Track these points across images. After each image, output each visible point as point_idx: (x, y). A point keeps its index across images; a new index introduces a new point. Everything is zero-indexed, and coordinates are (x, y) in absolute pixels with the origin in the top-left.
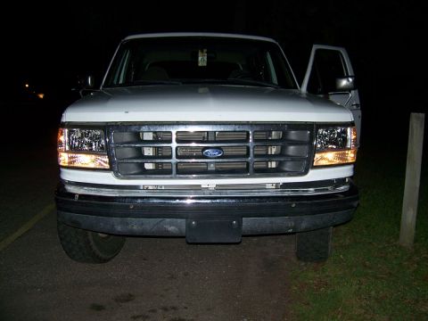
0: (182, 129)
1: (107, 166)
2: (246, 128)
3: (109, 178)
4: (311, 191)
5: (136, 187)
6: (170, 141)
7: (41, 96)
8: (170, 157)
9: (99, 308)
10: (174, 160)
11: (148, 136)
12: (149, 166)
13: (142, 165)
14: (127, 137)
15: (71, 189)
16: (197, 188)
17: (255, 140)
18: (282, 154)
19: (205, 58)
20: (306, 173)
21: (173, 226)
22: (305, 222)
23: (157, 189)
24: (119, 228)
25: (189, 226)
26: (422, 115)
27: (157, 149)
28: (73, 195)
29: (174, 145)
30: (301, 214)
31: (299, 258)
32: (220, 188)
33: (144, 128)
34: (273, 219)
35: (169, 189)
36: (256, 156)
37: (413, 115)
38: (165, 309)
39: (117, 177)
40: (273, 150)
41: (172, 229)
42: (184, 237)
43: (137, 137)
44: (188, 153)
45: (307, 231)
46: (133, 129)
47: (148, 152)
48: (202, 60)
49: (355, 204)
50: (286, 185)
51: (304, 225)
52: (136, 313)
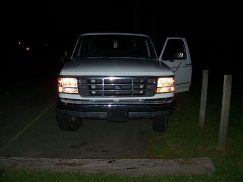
0: (106, 78)
1: (78, 92)
2: (130, 78)
3: (79, 97)
4: (156, 103)
5: (89, 100)
6: (102, 83)
7: (28, 49)
8: (102, 89)
9: (74, 147)
10: (103, 90)
11: (93, 81)
12: (93, 92)
13: (91, 92)
14: (85, 81)
15: (63, 101)
16: (112, 101)
17: (134, 83)
18: (144, 88)
19: (117, 45)
20: (154, 95)
21: (102, 115)
22: (153, 115)
23: (96, 101)
24: (82, 116)
25: (108, 115)
26: (207, 71)
27: (97, 86)
28: (65, 103)
29: (103, 84)
30: (151, 111)
31: (154, 130)
32: (120, 101)
33: (92, 78)
34: (140, 113)
35: (101, 101)
36: (134, 89)
37: (204, 71)
38: (99, 147)
39: (82, 96)
40: (142, 87)
41: (102, 116)
42: (106, 119)
43: (89, 81)
44: (108, 87)
45: (154, 118)
46: (88, 78)
47: (93, 87)
48: (115, 45)
49: (174, 108)
50: (146, 100)
51: (153, 116)
52: (88, 148)
